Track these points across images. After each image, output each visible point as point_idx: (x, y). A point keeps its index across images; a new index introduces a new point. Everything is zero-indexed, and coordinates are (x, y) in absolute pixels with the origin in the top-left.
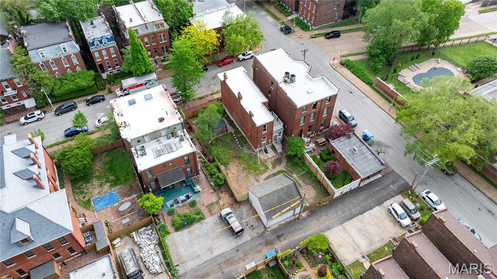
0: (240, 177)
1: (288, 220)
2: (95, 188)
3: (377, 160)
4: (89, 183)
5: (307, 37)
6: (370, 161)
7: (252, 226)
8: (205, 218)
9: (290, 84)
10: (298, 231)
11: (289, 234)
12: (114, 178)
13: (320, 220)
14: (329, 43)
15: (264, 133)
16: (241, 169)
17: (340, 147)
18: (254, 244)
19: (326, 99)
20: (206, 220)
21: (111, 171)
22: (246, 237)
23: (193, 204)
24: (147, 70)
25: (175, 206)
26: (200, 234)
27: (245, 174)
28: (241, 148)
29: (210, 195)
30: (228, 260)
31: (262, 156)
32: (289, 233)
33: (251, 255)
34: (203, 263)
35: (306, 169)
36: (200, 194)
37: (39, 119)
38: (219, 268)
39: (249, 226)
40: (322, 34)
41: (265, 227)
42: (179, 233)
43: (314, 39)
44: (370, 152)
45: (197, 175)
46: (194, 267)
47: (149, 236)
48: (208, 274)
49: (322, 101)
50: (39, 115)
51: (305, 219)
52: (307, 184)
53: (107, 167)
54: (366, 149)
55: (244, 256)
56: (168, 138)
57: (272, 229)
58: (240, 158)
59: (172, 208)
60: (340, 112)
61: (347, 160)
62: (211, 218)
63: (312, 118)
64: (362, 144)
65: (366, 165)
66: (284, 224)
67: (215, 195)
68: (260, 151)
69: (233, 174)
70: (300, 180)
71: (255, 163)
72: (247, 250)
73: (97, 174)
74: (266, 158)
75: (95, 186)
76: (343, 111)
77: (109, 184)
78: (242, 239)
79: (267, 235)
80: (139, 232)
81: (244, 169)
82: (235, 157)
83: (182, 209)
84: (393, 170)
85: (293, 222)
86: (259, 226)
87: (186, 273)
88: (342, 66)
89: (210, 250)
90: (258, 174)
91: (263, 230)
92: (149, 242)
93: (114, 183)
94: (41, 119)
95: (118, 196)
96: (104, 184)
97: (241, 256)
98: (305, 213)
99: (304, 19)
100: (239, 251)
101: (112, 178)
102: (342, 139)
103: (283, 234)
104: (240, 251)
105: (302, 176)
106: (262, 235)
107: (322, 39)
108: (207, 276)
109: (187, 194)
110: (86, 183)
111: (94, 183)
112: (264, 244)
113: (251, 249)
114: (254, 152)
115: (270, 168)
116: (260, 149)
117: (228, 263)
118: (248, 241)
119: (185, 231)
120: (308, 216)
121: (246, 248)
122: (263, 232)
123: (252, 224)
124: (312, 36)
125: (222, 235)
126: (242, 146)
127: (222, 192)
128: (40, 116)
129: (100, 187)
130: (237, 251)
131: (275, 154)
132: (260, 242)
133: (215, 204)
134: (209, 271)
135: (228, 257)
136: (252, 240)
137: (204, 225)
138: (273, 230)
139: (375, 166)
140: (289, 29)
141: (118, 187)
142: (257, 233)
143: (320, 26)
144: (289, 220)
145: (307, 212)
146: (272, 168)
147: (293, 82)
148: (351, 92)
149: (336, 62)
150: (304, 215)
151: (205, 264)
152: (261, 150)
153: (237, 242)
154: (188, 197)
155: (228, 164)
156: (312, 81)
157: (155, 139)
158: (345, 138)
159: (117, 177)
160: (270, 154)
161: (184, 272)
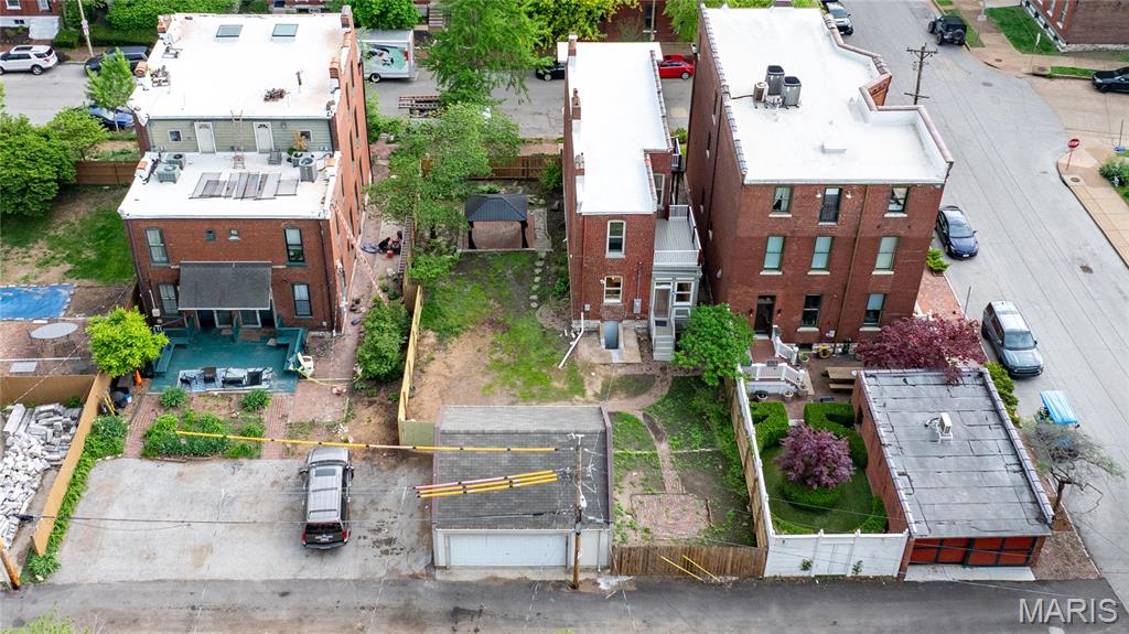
0: (464, 383)
1: (532, 576)
2: (25, 263)
3: (1027, 497)
4: (21, 247)
5: (1019, 69)
6: (993, 492)
7: (390, 541)
8: (259, 457)
9: (770, 111)
10: (545, 625)
11: (501, 622)
12: (93, 257)
13: (658, 625)
14: (1100, 106)
15: (610, 255)
16: (487, 362)
17: (891, 403)
18: (356, 598)
19: (888, 190)
20: (256, 464)
21: (102, 238)
22: (348, 564)
23: (255, 404)
24: (387, 12)
25: (198, 388)
26: (206, 494)
27: (486, 380)
28: (534, 305)
29: (327, 399)
30: (232, 609)
31: (587, 351)
32: (505, 617)
33: (320, 627)
34: (148, 582)
35: (721, 443)
36: (300, 387)
37: (37, 70)
38: (184, 621)
39: (382, 536)
40: (1086, 72)
41: (432, 565)
42: (148, 465)
43: (1044, 80)
44: (1012, 460)
45: (330, 329)
46: (112, 581)
47: (50, 431)
48: (135, 621)
49: (864, 189)
50: (39, 56)
51: (600, 598)
52: (691, 490)
53: (99, 225)
54: (1002, 444)
55: (291, 621)
56: (273, 162)
57: (453, 579)
58: (506, 328)
59: (187, 390)
60: (990, 308)
61: (888, 451)
62: (277, 462)
63: (819, 261)
64: (992, 420)
65: (964, 496)
66: (508, 583)
67: (342, 404)
68: (589, 332)
69: (449, 367)
70: (674, 469)
71: (549, 362)
72: (317, 609)
73: (60, 232)
74: (595, 360)
75: (27, 260)
76: (998, 308)
77: (68, 266)
78: (327, 567)
79: (420, 590)
80: (36, 411)
81: (499, 365)
82: (493, 324)
83: (211, 403)
84: (1101, 578)
85: (550, 588)
86: (413, 550)
87: (74, 585)
88: (1105, 181)
89: (202, 552)
90: (533, 396)
91: (419, 568)
92: (37, 449)
93: (83, 270)
94: (44, 71)
95: (64, 303)
96: (57, 262)
97: (283, 615)
98: (614, 581)
99: (1037, 15)
100: (289, 598)
101: (89, 254)
102: (918, 377)
103: (480, 612)
104: (292, 600)
105: (692, 458)
106: (404, 584)
107: (1080, 88)
108: (129, 625)
109: (259, 370)
110: (13, 245)
111: (33, 252)
112: (391, 613)
113: (330, 611)
114: (570, 330)
115: (589, 393)
116: (594, 323)
117: (224, 620)
118: (342, 581)
119: (171, 468)
120: (618, 595)
121: (320, 600)
122: (415, 577)
123: (394, 534)
124: (1044, 70)
125: (271, 525)
126: (542, 300)
127: (371, 403)
128: (41, 62)
129: (39, 265)
130: (284, 594)
131: (639, 360)
132: (384, 602)
133: (322, 430)
134: (145, 613)
135: (240, 600)
136: (360, 583)
137: (240, 474)
138: (454, 584)
139: (1005, 513)
140: (956, 27)
141: (86, 282)
142: (394, 571)
143: (1088, 47)
144: (534, 578)
145: (625, 578)
146: (596, 395)
147: (784, 105)
148: (1086, 269)
149: (1086, 161)
150: (606, 583)
151: (150, 589)
152: (597, 331)
153: (303, 568)
154: (255, 379)
155: (457, 334)
156: (865, 120)
157: (232, 149)
158: (932, 380)
159: (104, 256)
160: (620, 354)
161: (73, 579)
